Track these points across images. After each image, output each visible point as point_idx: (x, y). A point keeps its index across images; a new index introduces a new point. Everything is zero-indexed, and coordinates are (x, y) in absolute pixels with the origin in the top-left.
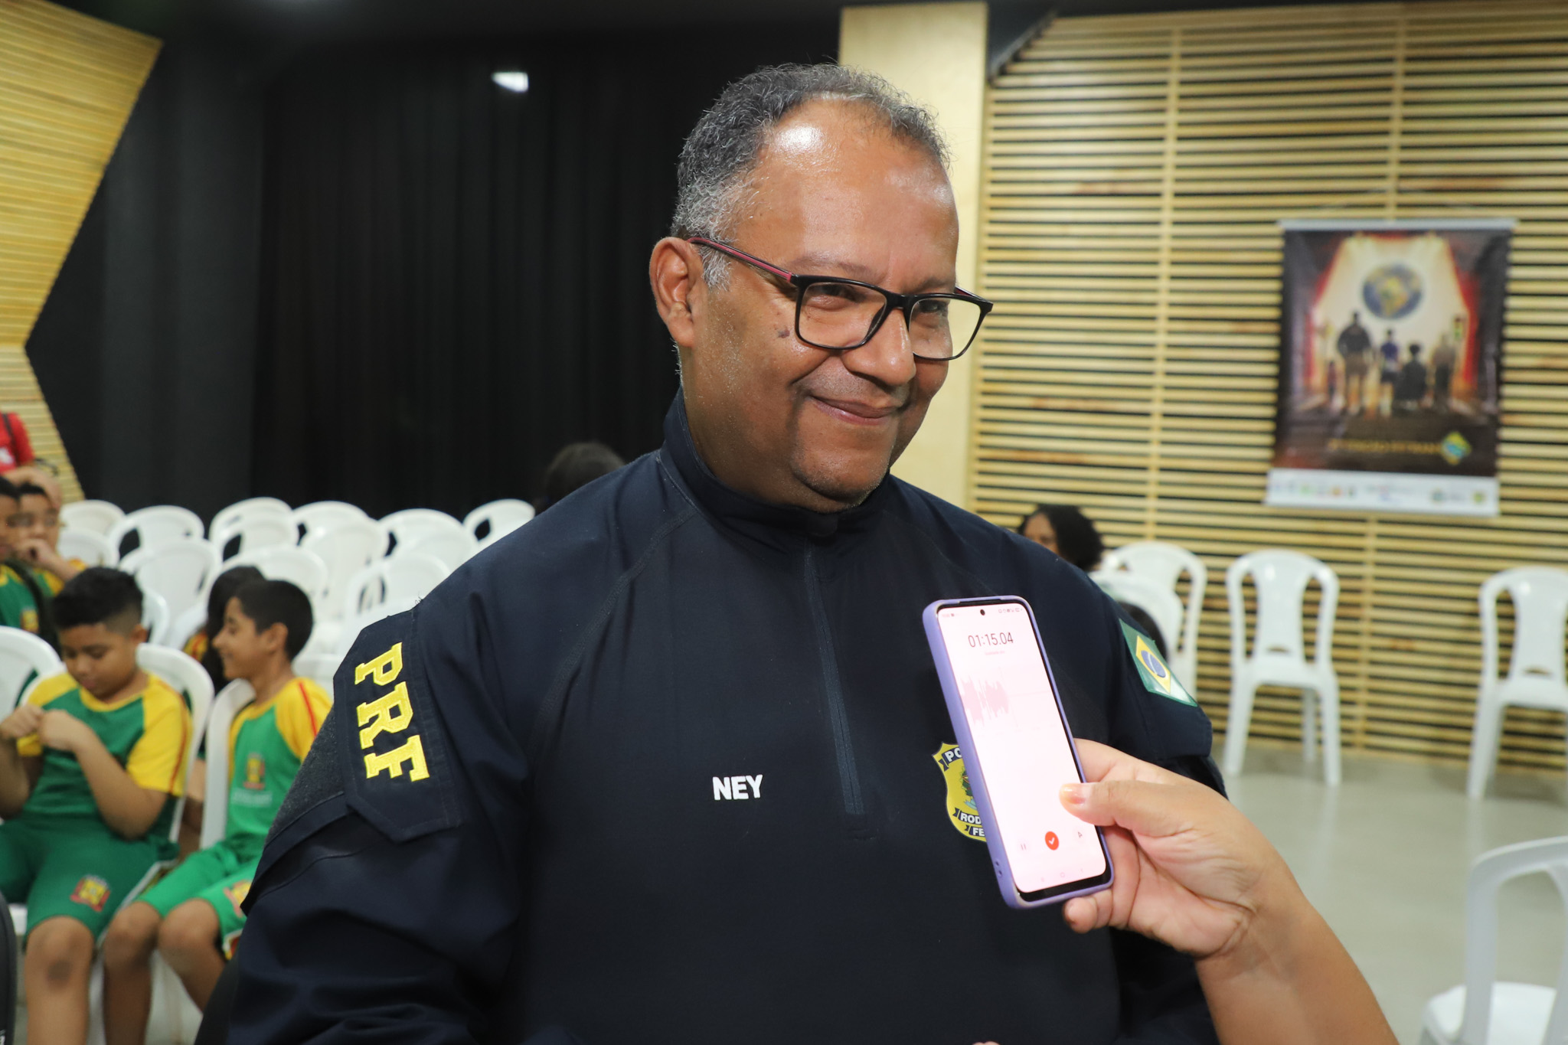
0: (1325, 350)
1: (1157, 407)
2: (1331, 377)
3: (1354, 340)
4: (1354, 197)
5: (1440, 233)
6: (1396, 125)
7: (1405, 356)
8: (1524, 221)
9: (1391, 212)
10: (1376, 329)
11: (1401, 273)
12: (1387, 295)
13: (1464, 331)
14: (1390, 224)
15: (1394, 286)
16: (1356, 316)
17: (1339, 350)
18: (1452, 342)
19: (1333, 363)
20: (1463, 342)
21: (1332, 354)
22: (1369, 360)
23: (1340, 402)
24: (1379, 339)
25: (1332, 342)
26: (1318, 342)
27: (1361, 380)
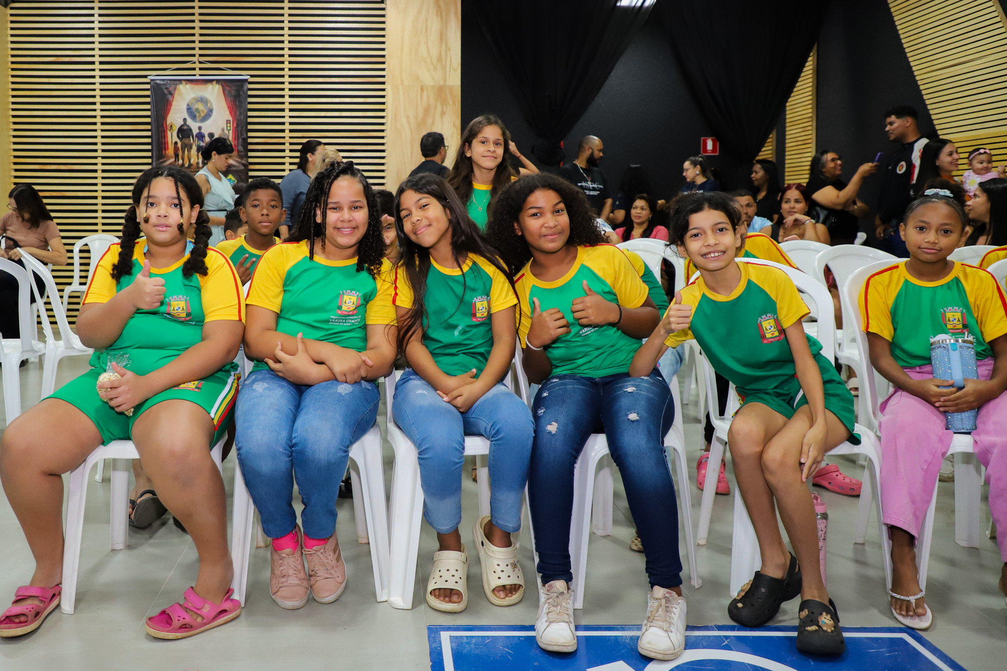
0: (172, 137)
1: (99, 167)
2: (176, 149)
3: (184, 132)
4: (182, 65)
5: (218, 81)
6: (197, 31)
7: (207, 139)
8: (252, 76)
9: (197, 72)
10: (194, 126)
11: (203, 100)
12: (197, 110)
13: (231, 127)
14: (198, 77)
15: (200, 106)
16: (185, 120)
17: (178, 137)
18: (226, 132)
19: (176, 143)
20: (231, 132)
21: (176, 139)
22: (192, 141)
23: (181, 162)
24: (195, 131)
25: (175, 133)
26: (169, 133)
27: (189, 151)
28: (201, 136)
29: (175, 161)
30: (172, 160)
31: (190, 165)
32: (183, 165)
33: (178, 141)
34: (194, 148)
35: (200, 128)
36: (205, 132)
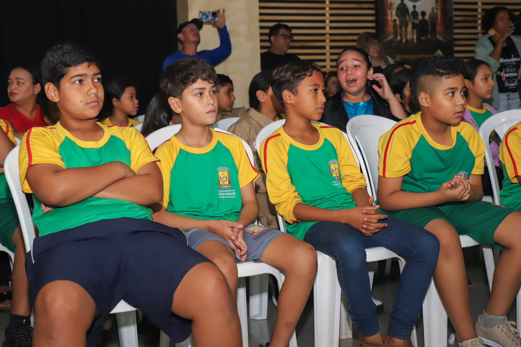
3: (402, 11)
7: (420, 17)
13: (439, 7)
17: (397, 15)
18: (435, 11)
19: (395, 21)
20: (439, 11)
21: (395, 17)
22: (408, 19)
23: (399, 38)
24: (411, 10)
25: (394, 12)
26: (389, 12)
27: (406, 28)
28: (415, 14)
29: (394, 37)
30: (392, 37)
31: (407, 41)
32: (401, 41)
33: (397, 18)
34: (410, 25)
35: (414, 7)
36: (419, 10)
